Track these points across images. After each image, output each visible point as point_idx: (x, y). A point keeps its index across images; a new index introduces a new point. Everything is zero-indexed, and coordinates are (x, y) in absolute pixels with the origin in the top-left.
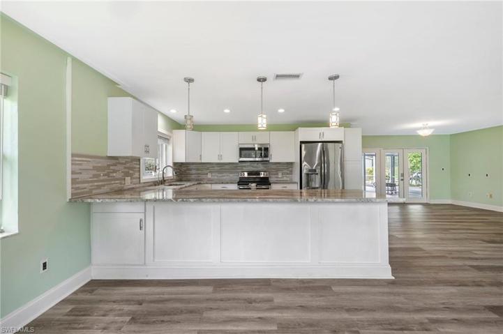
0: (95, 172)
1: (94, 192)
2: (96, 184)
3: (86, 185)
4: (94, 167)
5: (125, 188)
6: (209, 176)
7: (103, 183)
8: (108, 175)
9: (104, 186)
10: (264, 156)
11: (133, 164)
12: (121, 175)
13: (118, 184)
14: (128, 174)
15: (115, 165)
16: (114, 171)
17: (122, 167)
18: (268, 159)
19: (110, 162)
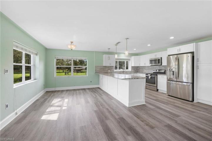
2: (100, 71)
3: (98, 71)
5: (109, 72)
6: (145, 71)
7: (102, 71)
8: (103, 69)
10: (158, 63)
11: (111, 67)
12: (107, 70)
13: (106, 71)
14: (109, 70)
15: (105, 68)
16: (105, 69)
17: (107, 68)
18: (160, 64)
19: (104, 67)
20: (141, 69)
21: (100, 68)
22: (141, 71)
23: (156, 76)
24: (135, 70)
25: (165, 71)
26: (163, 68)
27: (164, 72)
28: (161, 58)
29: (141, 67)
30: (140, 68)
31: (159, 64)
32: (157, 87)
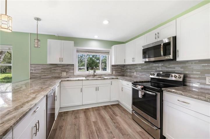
0: (43, 70)
1: (42, 77)
2: (43, 74)
3: (38, 74)
4: (42, 68)
5: (62, 77)
6: (135, 74)
7: (48, 74)
8: (50, 71)
9: (48, 75)
10: (165, 54)
11: (69, 67)
12: (59, 71)
13: (57, 75)
14: (64, 71)
15: (56, 67)
16: (54, 70)
17: (60, 68)
18: (171, 57)
19: (51, 66)
20: (129, 70)
21: (42, 69)
22: (128, 74)
23: (159, 94)
24: (119, 73)
25: (185, 77)
26: (178, 68)
27: (181, 80)
28: (175, 38)
29: (128, 67)
30: (127, 69)
31: (167, 57)
32: (161, 128)
